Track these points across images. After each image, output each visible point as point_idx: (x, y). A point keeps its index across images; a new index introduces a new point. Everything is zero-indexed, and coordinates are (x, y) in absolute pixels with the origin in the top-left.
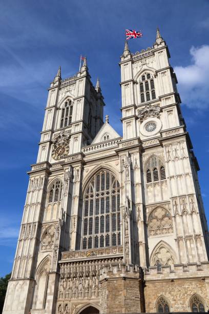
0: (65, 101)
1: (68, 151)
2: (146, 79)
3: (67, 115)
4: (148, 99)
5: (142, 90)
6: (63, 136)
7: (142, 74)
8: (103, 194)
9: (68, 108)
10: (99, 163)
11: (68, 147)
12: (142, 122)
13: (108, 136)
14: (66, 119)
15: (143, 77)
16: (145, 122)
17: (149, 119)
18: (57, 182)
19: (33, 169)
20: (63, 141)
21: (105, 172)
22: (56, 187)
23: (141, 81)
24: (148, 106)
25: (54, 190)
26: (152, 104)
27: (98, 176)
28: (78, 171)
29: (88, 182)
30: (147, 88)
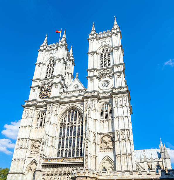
0: (50, 60)
1: (50, 94)
2: (105, 52)
3: (50, 70)
4: (105, 66)
5: (102, 59)
6: (47, 83)
7: (103, 48)
8: (72, 124)
9: (51, 65)
10: (71, 104)
11: (50, 91)
12: (100, 80)
13: (77, 87)
14: (50, 72)
15: (103, 50)
16: (102, 80)
17: (105, 79)
18: (42, 114)
19: (26, 104)
20: (47, 87)
21: (74, 110)
22: (42, 116)
23: (102, 53)
24: (105, 70)
25: (40, 118)
26: (108, 70)
27: (70, 112)
28: (56, 107)
29: (62, 115)
30: (105, 58)
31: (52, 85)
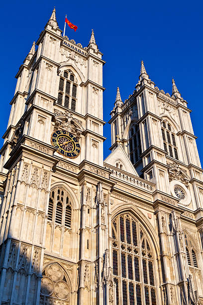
0: (65, 69)
1: (79, 151)
2: (167, 128)
3: (68, 92)
4: (171, 155)
5: (164, 138)
6: (72, 123)
7: (163, 119)
8: (130, 249)
9: (68, 82)
10: (129, 202)
11: (78, 146)
12: (170, 180)
14: (67, 97)
15: (164, 123)
16: (174, 182)
17: (178, 182)
18: (59, 191)
20: (70, 130)
21: (130, 217)
25: (55, 201)
27: (122, 219)
30: (168, 141)
31: (85, 133)
